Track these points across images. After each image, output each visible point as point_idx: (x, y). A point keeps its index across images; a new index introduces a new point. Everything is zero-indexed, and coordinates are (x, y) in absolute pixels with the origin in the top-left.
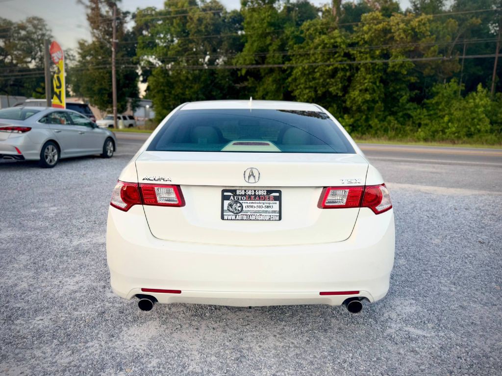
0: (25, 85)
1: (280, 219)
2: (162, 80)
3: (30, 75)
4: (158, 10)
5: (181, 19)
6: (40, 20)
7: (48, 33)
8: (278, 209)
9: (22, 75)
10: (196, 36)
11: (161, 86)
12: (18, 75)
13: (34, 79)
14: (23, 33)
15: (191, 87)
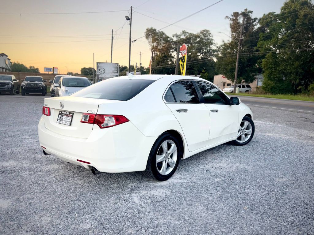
0: (194, 68)
1: (70, 125)
2: (271, 61)
3: (198, 62)
4: (276, 14)
5: (292, 17)
6: (207, 31)
7: (210, 38)
8: (70, 121)
9: (194, 63)
10: (301, 27)
11: (270, 65)
12: (191, 63)
13: (199, 65)
14: (198, 39)
15: (293, 64)
